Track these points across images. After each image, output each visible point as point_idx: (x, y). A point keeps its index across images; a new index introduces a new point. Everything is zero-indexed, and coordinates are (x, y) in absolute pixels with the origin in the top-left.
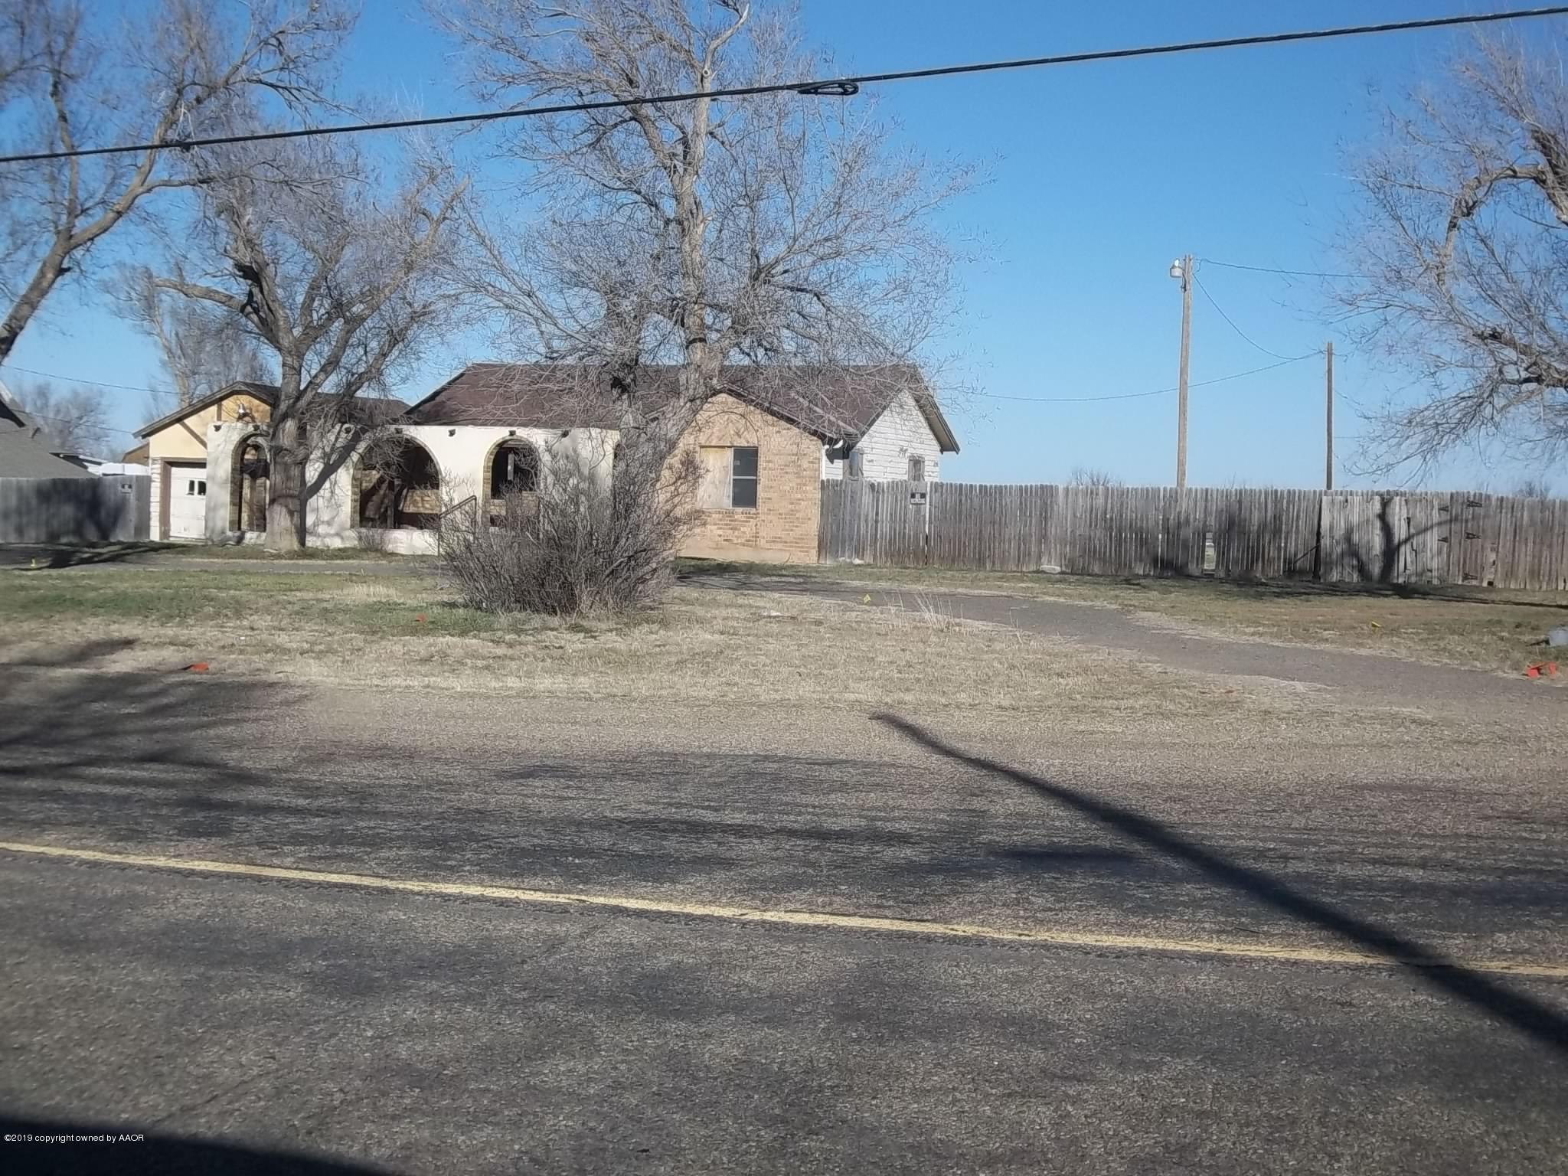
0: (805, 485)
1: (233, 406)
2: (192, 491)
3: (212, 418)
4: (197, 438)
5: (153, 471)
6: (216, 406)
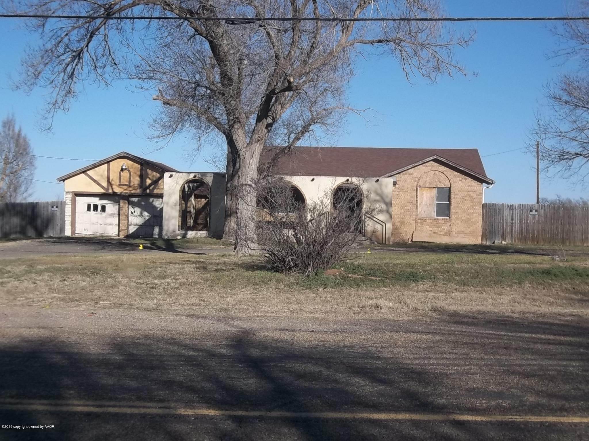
0: (475, 206)
1: (117, 165)
2: (89, 209)
3: (104, 171)
4: (95, 181)
5: (66, 199)
6: (106, 165)
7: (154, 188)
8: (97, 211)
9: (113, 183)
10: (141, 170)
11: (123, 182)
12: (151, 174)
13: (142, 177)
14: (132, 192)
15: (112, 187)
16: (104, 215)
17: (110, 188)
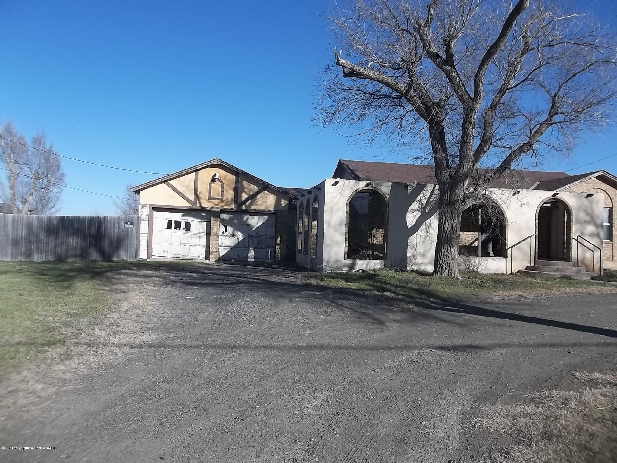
1: (206, 175)
2: (169, 227)
3: (190, 181)
4: (179, 193)
5: (142, 213)
6: (194, 174)
7: (251, 204)
8: (180, 229)
9: (200, 196)
10: (237, 182)
11: (213, 196)
12: (247, 188)
13: (237, 190)
14: (225, 207)
15: (199, 201)
16: (188, 233)
17: (198, 202)
